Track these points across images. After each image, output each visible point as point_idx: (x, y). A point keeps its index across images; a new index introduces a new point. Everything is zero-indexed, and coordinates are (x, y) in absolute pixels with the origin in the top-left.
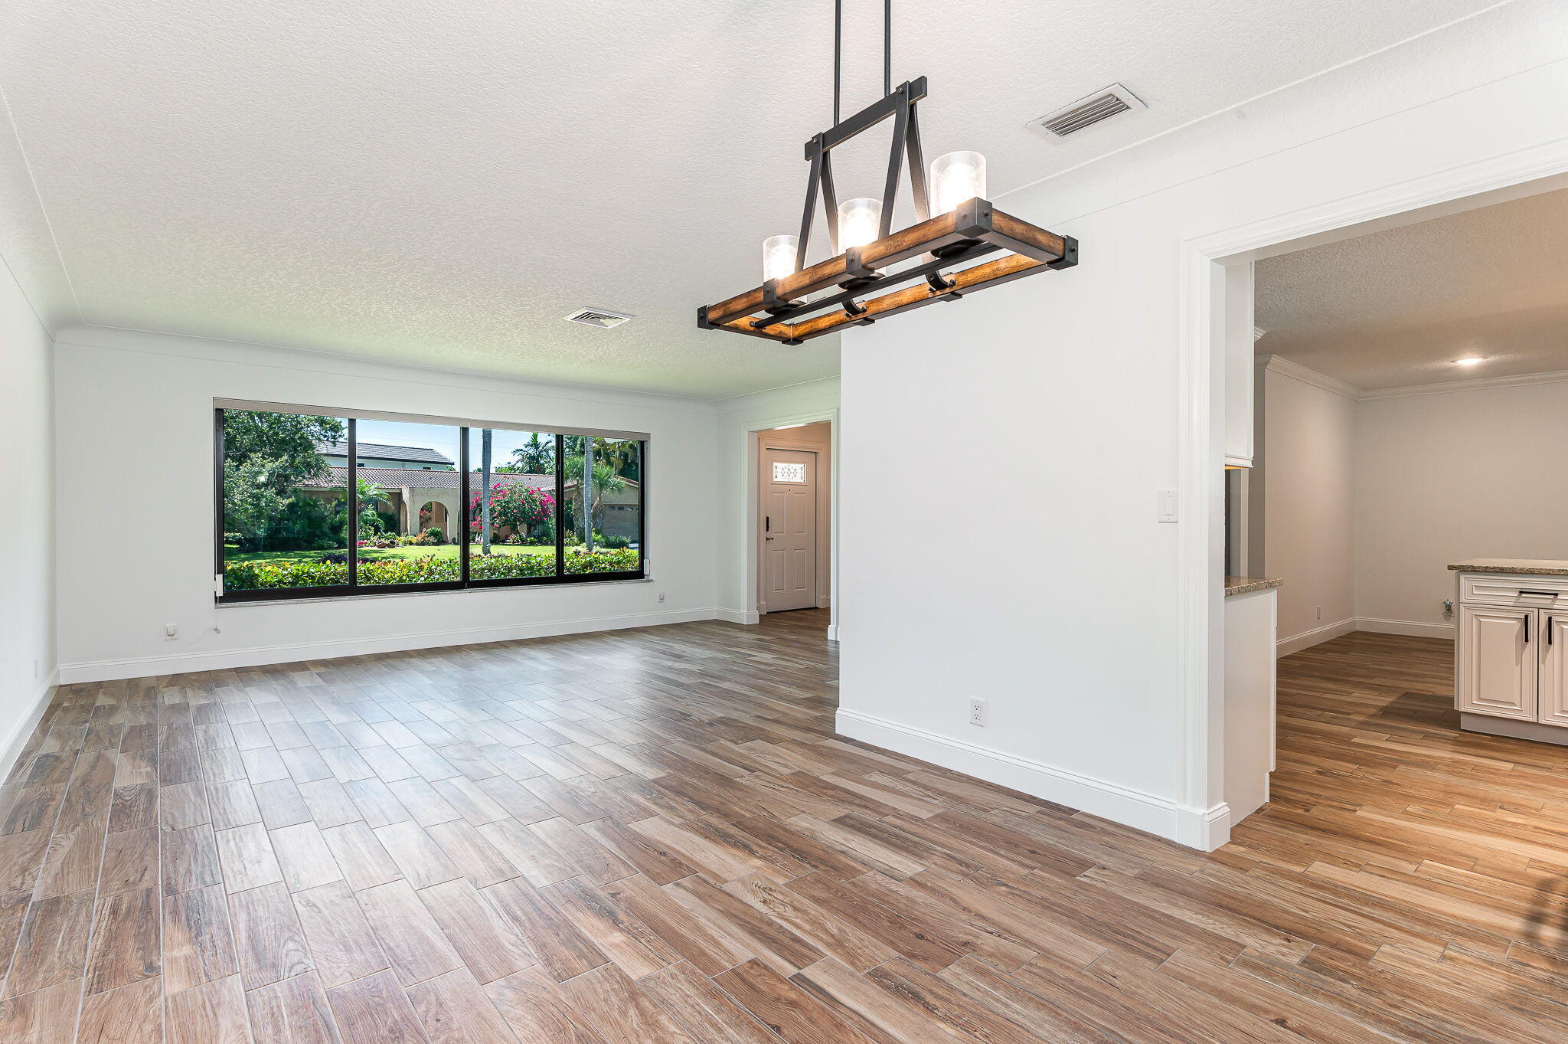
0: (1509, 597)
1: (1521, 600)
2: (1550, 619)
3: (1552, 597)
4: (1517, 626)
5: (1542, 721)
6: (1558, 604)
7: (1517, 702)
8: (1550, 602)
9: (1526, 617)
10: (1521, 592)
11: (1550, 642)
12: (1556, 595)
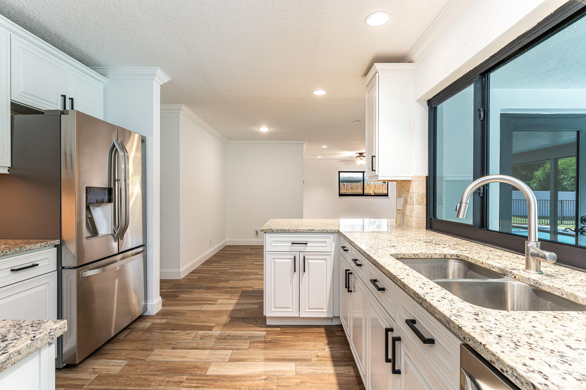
0: (287, 246)
1: (293, 248)
2: (304, 257)
3: (305, 245)
4: (290, 262)
5: (301, 316)
6: (308, 248)
7: (291, 307)
8: (303, 248)
9: (295, 257)
10: (293, 243)
11: (304, 271)
12: (306, 244)
